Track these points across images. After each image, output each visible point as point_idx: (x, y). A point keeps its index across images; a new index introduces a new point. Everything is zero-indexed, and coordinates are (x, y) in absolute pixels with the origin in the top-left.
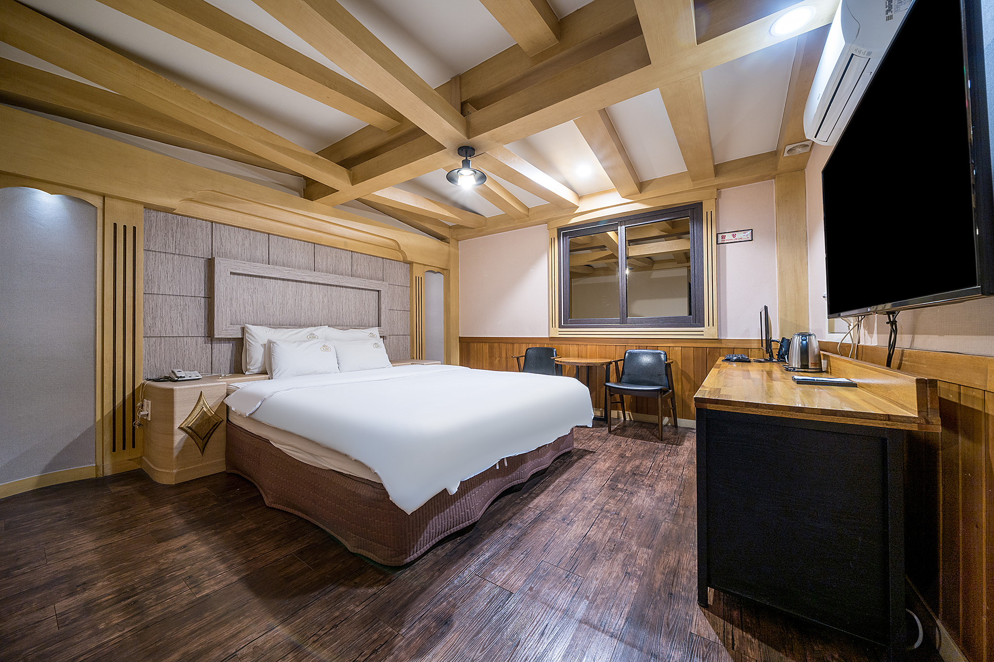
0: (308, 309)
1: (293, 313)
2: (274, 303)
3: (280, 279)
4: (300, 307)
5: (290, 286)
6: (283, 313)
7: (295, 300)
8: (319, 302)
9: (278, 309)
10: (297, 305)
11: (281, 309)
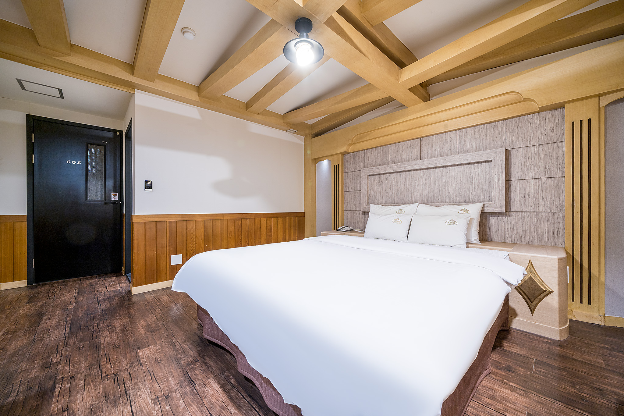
0: (413, 190)
1: (403, 195)
2: (392, 188)
3: (395, 172)
4: (408, 190)
5: (401, 176)
6: (396, 195)
7: (405, 185)
8: (423, 184)
9: (394, 193)
10: (405, 188)
11: (395, 193)
